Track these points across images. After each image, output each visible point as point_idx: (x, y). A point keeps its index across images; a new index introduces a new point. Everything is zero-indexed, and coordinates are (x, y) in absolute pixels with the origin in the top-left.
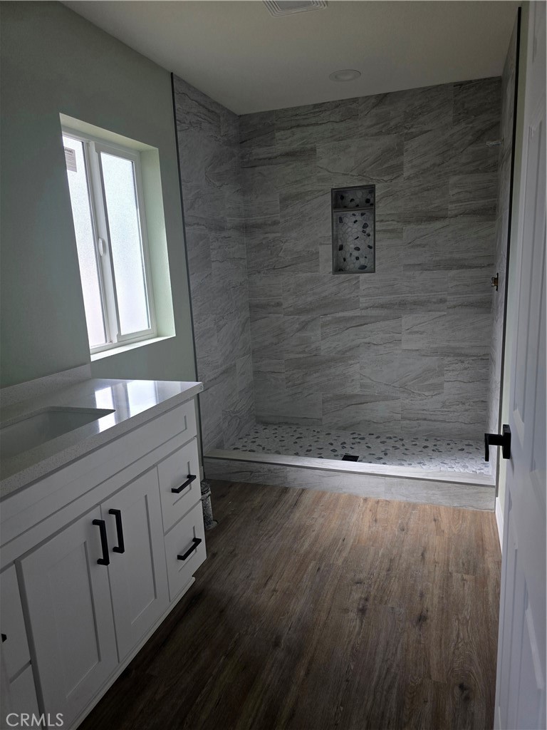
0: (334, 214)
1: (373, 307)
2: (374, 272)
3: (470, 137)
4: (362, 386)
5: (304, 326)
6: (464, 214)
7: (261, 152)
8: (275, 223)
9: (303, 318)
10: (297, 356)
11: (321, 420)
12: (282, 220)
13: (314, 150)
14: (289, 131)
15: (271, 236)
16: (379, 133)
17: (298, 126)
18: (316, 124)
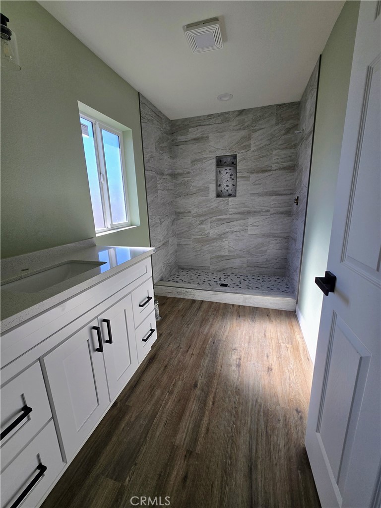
0: (217, 169)
1: (235, 214)
2: (236, 197)
3: (283, 132)
4: (229, 251)
5: (202, 223)
6: (279, 169)
7: (181, 138)
8: (188, 173)
9: (201, 219)
10: (198, 237)
11: (209, 267)
12: (191, 172)
13: (207, 137)
14: (196, 128)
15: (186, 179)
16: (240, 129)
17: (200, 125)
18: (209, 125)
